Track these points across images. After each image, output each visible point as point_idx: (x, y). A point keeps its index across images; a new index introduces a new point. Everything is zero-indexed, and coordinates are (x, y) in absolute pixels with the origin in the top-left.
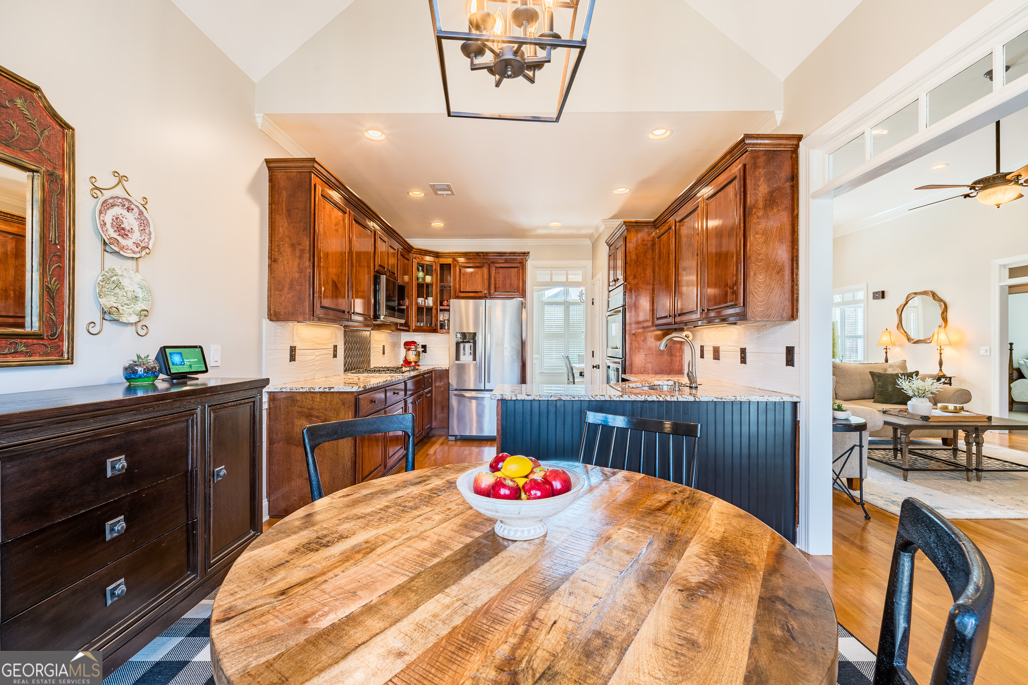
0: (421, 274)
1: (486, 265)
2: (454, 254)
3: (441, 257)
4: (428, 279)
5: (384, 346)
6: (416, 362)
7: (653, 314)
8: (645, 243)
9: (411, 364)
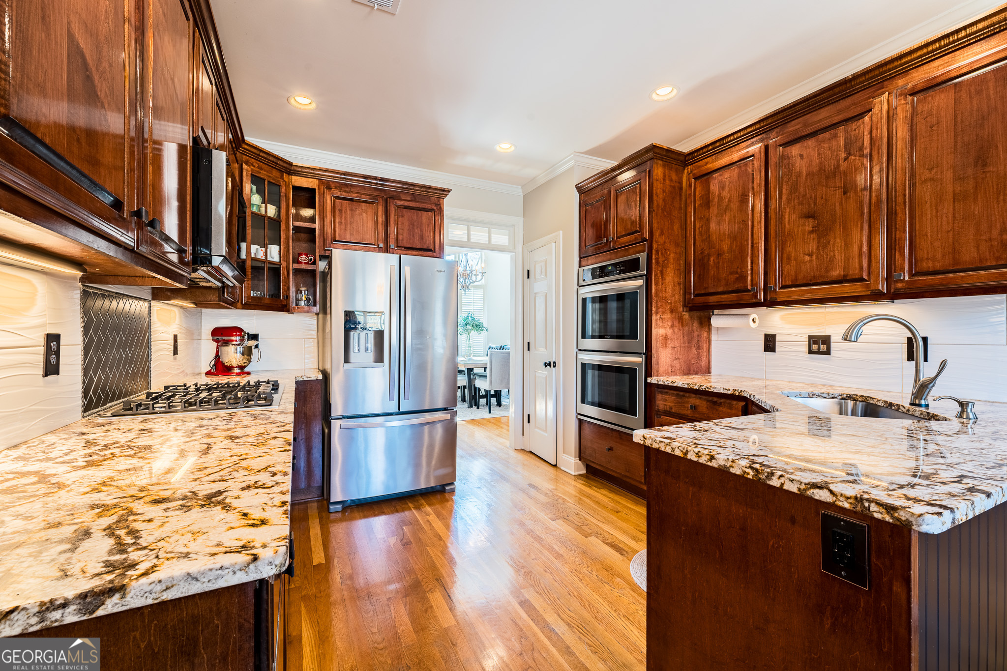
1: (381, 201)
2: (321, 173)
3: (296, 174)
5: (175, 337)
7: (680, 289)
8: (673, 185)
9: (233, 371)
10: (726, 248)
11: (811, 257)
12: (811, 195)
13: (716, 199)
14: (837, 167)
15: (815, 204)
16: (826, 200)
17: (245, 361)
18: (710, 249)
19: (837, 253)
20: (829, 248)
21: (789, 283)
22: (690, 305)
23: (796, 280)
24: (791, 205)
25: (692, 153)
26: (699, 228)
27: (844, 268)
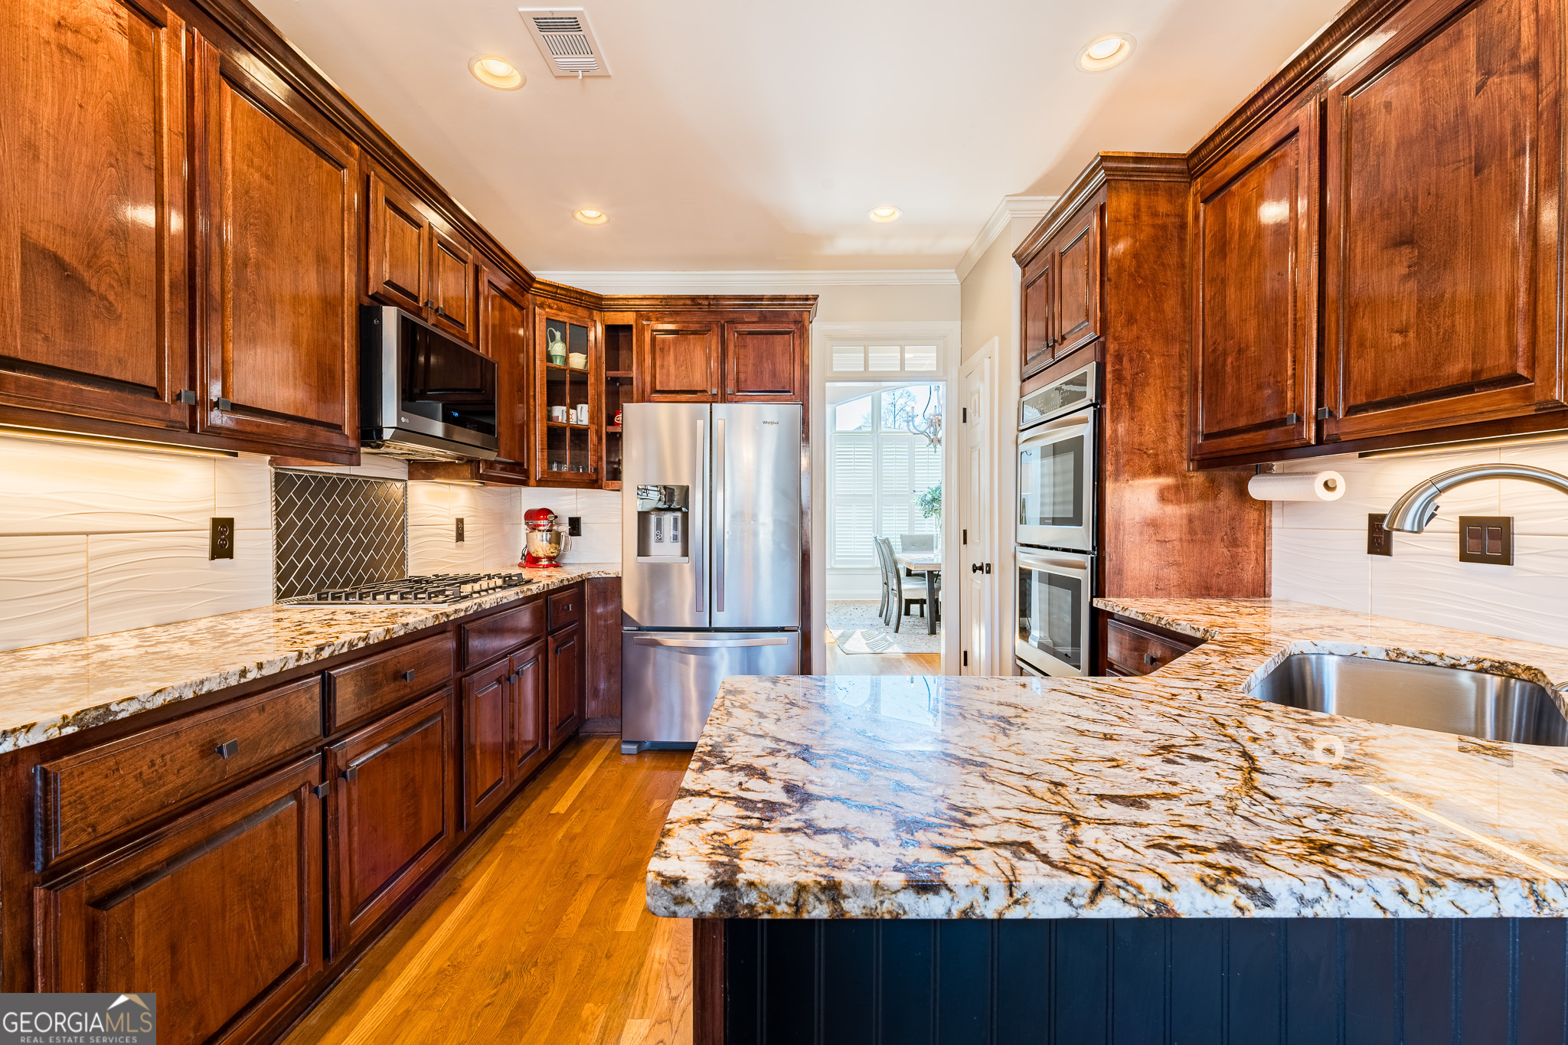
0: (558, 349)
1: (716, 329)
2: (637, 302)
3: (610, 309)
4: (577, 361)
5: (460, 522)
6: (550, 559)
7: (1182, 425)
8: (1160, 222)
9: (540, 563)
10: (1252, 334)
11: (1406, 336)
12: (1407, 192)
13: (1237, 237)
14: (1462, 111)
15: (1414, 210)
16: (1437, 196)
17: (552, 550)
18: (1226, 339)
19: (1459, 319)
20: (1441, 310)
21: (1361, 399)
22: (1197, 457)
23: (1375, 391)
24: (1367, 223)
25: (1196, 152)
26: (1210, 301)
27: (1473, 354)
